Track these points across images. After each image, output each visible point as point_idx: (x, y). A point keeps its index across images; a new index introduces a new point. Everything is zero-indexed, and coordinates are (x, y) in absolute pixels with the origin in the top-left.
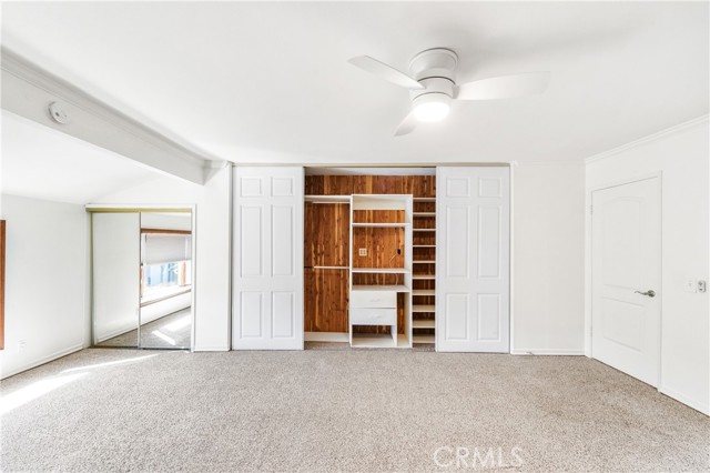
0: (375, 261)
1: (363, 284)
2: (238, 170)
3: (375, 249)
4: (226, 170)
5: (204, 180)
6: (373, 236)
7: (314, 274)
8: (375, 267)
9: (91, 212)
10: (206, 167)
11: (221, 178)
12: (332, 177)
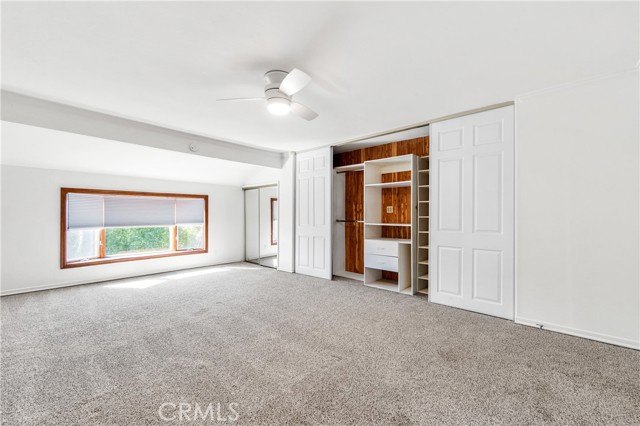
0: (400, 217)
1: (390, 237)
2: (298, 156)
3: (399, 207)
4: (291, 157)
5: (282, 167)
6: (398, 195)
7: (355, 227)
8: (400, 222)
9: (245, 190)
10: (282, 157)
11: (289, 163)
12: (366, 149)
